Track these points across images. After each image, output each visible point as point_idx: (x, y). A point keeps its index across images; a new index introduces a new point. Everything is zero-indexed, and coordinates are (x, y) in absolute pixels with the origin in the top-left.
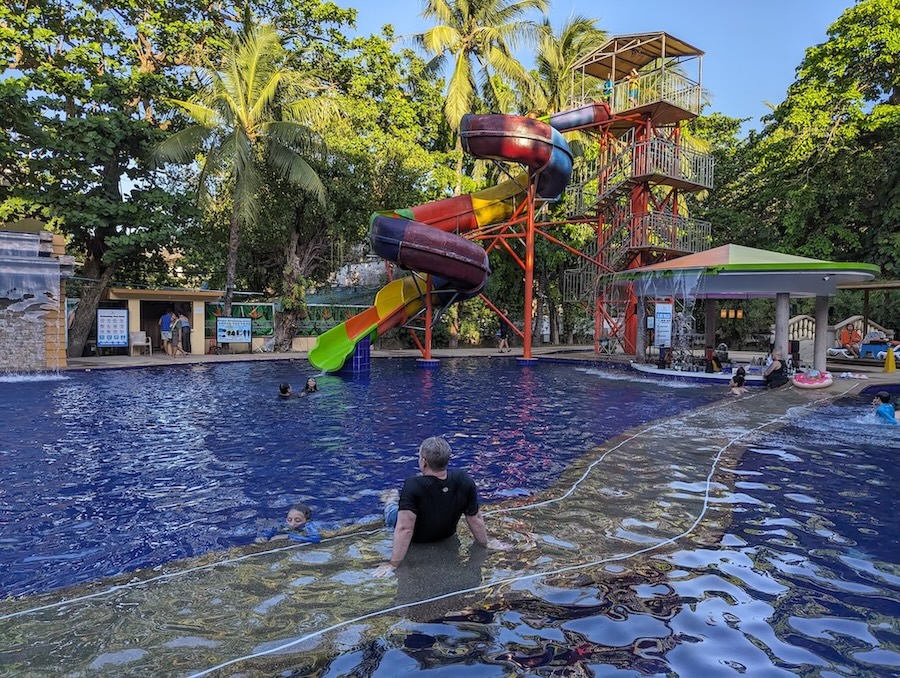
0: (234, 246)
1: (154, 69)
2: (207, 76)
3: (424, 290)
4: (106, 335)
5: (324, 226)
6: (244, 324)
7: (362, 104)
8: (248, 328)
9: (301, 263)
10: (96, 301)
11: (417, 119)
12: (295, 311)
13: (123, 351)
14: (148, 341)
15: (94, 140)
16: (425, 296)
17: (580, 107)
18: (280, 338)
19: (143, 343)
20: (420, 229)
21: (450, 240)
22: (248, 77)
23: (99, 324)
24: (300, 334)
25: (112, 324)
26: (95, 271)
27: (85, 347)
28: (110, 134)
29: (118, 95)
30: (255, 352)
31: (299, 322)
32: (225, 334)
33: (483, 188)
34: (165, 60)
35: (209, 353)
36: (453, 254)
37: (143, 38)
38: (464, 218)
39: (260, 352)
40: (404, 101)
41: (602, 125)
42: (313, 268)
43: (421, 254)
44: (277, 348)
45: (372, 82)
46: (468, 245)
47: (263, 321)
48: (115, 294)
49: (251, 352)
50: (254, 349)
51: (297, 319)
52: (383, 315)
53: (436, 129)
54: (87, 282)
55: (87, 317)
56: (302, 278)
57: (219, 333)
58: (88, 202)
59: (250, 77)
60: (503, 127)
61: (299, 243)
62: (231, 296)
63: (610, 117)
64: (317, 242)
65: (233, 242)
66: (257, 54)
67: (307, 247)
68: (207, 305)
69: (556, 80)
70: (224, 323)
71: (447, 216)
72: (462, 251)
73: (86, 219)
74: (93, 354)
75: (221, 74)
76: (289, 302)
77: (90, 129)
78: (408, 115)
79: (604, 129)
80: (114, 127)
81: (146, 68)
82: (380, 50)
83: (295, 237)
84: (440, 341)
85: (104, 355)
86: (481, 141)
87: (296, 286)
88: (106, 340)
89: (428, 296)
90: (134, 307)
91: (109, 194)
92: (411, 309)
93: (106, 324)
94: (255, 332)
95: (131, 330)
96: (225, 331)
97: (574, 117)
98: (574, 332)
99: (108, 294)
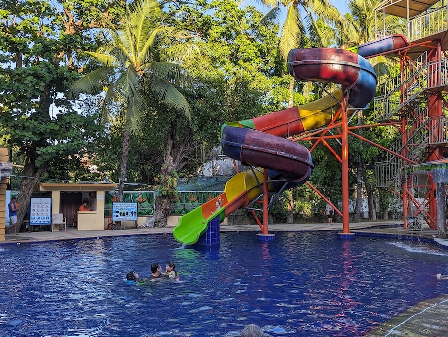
0: (126, 150)
1: (74, 32)
2: (109, 34)
3: (261, 180)
4: (36, 216)
5: (191, 134)
6: (132, 207)
7: (217, 46)
8: (135, 210)
9: (174, 161)
10: (31, 192)
11: (259, 54)
12: (170, 197)
13: (47, 228)
14: (64, 221)
15: (31, 82)
16: (262, 184)
17: (382, 38)
18: (159, 216)
19: (61, 222)
20: (257, 135)
21: (280, 142)
22: (137, 33)
23: (32, 208)
24: (173, 213)
25: (40, 209)
26: (31, 170)
27: (22, 225)
28: (42, 77)
29: (48, 51)
30: (140, 227)
31: (172, 204)
32: (118, 214)
33: (311, 101)
34: (82, 25)
35: (107, 229)
36: (282, 153)
37: (67, 12)
38: (294, 124)
39: (143, 228)
40: (249, 42)
41: (401, 51)
42: (183, 164)
43: (258, 153)
44: (156, 224)
45: (225, 30)
46: (294, 146)
47: (146, 204)
48: (44, 187)
49: (136, 227)
50: (139, 225)
51: (170, 202)
52: (230, 199)
53: (273, 60)
54: (25, 179)
55: (24, 203)
56: (174, 172)
57: (114, 214)
58: (27, 124)
59: (138, 33)
60: (320, 57)
61: (173, 147)
62: (123, 187)
63: (406, 44)
64: (186, 145)
65: (125, 148)
66: (143, 17)
67: (179, 150)
68: (106, 194)
69: (365, 19)
70: (118, 207)
71: (279, 124)
72: (289, 150)
73: (25, 136)
74: (27, 230)
75: (119, 32)
76: (165, 190)
77: (29, 74)
78: (252, 51)
79: (403, 54)
80: (45, 73)
81: (70, 31)
82: (230, 7)
83: (170, 142)
84: (280, 218)
85: (35, 231)
86: (303, 68)
87: (170, 178)
88: (36, 220)
89: (264, 185)
90: (56, 195)
91: (41, 118)
92: (252, 195)
93: (36, 208)
94: (141, 213)
95: (53, 213)
96: (118, 212)
97: (377, 46)
98: (389, 210)
99: (39, 187)
